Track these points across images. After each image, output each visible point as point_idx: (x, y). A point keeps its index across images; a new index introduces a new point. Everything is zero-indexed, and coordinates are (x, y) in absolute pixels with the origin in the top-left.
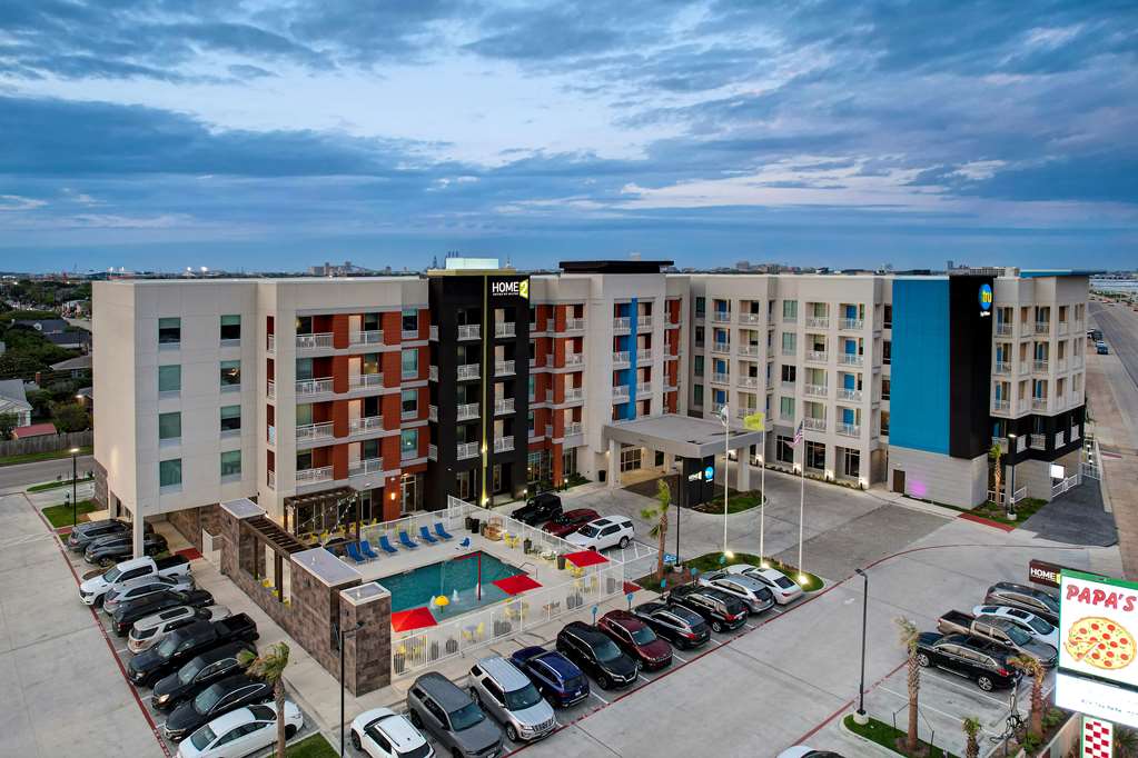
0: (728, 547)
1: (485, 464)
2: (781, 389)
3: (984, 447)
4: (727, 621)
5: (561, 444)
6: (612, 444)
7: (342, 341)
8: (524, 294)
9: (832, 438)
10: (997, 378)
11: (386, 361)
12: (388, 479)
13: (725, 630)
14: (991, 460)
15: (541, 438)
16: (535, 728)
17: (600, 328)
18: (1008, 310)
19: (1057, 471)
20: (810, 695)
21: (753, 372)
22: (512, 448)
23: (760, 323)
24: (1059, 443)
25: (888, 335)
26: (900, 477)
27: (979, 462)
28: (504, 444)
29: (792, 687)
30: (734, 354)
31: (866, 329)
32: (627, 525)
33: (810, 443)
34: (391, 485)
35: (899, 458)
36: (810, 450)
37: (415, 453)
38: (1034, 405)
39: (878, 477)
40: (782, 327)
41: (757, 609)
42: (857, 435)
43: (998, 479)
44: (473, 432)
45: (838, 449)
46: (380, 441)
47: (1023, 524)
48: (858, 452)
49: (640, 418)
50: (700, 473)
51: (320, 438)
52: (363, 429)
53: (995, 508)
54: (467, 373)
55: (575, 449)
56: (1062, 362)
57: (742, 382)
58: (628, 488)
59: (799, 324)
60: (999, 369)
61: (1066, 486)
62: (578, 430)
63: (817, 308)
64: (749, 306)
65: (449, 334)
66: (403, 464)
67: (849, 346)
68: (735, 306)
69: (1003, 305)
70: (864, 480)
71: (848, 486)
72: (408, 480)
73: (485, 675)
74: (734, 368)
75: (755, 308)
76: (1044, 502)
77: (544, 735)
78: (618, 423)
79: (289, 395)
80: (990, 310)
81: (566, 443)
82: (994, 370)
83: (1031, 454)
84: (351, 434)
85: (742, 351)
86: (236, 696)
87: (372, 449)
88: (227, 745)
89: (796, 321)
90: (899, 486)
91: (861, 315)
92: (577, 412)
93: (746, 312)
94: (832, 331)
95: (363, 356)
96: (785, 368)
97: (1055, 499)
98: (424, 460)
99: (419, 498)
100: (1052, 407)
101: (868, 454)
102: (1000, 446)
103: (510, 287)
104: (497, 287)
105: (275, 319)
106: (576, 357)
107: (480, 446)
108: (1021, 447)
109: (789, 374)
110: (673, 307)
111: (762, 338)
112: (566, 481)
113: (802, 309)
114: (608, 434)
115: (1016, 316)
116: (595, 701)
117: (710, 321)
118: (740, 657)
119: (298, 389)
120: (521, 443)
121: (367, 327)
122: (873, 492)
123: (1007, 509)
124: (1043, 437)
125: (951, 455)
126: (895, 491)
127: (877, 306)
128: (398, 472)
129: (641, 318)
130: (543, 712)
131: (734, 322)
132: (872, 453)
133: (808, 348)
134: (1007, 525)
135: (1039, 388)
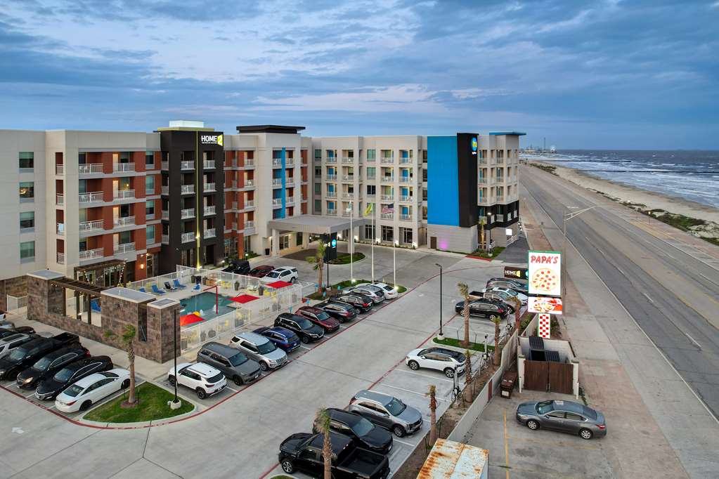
0: (354, 278)
1: (198, 246)
2: (367, 199)
3: (476, 222)
4: (364, 307)
5: (242, 234)
6: (274, 232)
7: (108, 169)
8: (220, 143)
9: (396, 223)
10: (480, 186)
11: (135, 182)
12: (139, 256)
13: (363, 312)
14: (479, 228)
15: (230, 231)
16: (278, 361)
17: (264, 165)
18: (485, 151)
19: (509, 232)
20: (413, 333)
21: (351, 190)
22: (215, 236)
23: (354, 163)
24: (509, 219)
25: (425, 166)
26: (434, 240)
27: (474, 229)
28: (209, 234)
29: (404, 331)
30: (340, 181)
31: (413, 163)
32: (294, 270)
33: (384, 227)
34: (140, 259)
35: (433, 230)
36: (384, 231)
37: (153, 240)
38: (497, 200)
39: (422, 242)
40: (367, 164)
41: (377, 301)
42: (410, 220)
43: (483, 237)
44: (190, 226)
45: (400, 228)
46: (132, 232)
47: (497, 257)
48: (411, 230)
49: (287, 217)
50: (329, 243)
51: (94, 230)
52: (122, 224)
53: (482, 252)
54: (187, 190)
55: (249, 237)
56: (509, 178)
57: (345, 196)
58: (284, 257)
59: (377, 161)
60: (481, 182)
61: (512, 240)
62: (252, 225)
63: (386, 153)
64: (347, 153)
65: (175, 166)
66: (148, 247)
67: (403, 172)
68: (340, 154)
69: (482, 149)
70: (415, 244)
71: (407, 248)
72: (148, 257)
73: (242, 340)
74: (340, 188)
75: (351, 154)
76: (504, 248)
77: (281, 365)
78: (276, 220)
79: (74, 202)
80: (476, 151)
81: (245, 232)
82: (479, 181)
83: (497, 224)
84: (115, 228)
85: (344, 179)
86: (85, 370)
87: (127, 237)
88: (92, 392)
89: (375, 161)
90: (434, 245)
91: (411, 156)
92: (251, 214)
93: (345, 156)
94: (395, 166)
95: (119, 179)
96: (369, 187)
97: (509, 246)
98: (159, 245)
99: (156, 269)
100: (506, 200)
101: (417, 230)
102: (483, 220)
103: (212, 139)
104: (204, 139)
105: (64, 154)
106: (250, 183)
107: (196, 235)
108: (493, 221)
109: (371, 190)
110: (304, 153)
111: (356, 171)
112: (247, 255)
113: (378, 154)
114: (270, 227)
115: (489, 153)
116: (304, 349)
117: (324, 164)
118: (374, 323)
119: (80, 199)
120: (219, 233)
121: (122, 161)
122: (419, 249)
123: (488, 252)
124: (502, 216)
125: (460, 226)
126: (432, 248)
127: (419, 151)
128: (145, 251)
129: (287, 159)
130: (280, 354)
131: (339, 163)
132: (419, 229)
133: (382, 174)
134: (489, 259)
135: (500, 191)
